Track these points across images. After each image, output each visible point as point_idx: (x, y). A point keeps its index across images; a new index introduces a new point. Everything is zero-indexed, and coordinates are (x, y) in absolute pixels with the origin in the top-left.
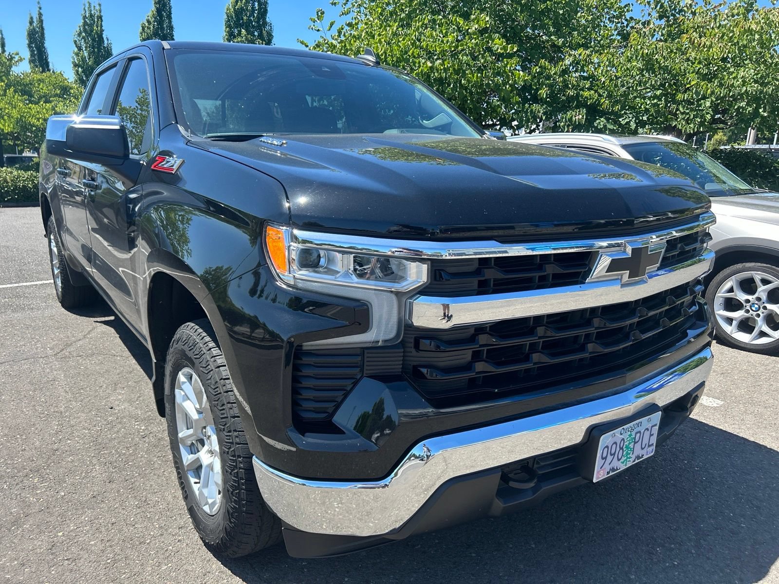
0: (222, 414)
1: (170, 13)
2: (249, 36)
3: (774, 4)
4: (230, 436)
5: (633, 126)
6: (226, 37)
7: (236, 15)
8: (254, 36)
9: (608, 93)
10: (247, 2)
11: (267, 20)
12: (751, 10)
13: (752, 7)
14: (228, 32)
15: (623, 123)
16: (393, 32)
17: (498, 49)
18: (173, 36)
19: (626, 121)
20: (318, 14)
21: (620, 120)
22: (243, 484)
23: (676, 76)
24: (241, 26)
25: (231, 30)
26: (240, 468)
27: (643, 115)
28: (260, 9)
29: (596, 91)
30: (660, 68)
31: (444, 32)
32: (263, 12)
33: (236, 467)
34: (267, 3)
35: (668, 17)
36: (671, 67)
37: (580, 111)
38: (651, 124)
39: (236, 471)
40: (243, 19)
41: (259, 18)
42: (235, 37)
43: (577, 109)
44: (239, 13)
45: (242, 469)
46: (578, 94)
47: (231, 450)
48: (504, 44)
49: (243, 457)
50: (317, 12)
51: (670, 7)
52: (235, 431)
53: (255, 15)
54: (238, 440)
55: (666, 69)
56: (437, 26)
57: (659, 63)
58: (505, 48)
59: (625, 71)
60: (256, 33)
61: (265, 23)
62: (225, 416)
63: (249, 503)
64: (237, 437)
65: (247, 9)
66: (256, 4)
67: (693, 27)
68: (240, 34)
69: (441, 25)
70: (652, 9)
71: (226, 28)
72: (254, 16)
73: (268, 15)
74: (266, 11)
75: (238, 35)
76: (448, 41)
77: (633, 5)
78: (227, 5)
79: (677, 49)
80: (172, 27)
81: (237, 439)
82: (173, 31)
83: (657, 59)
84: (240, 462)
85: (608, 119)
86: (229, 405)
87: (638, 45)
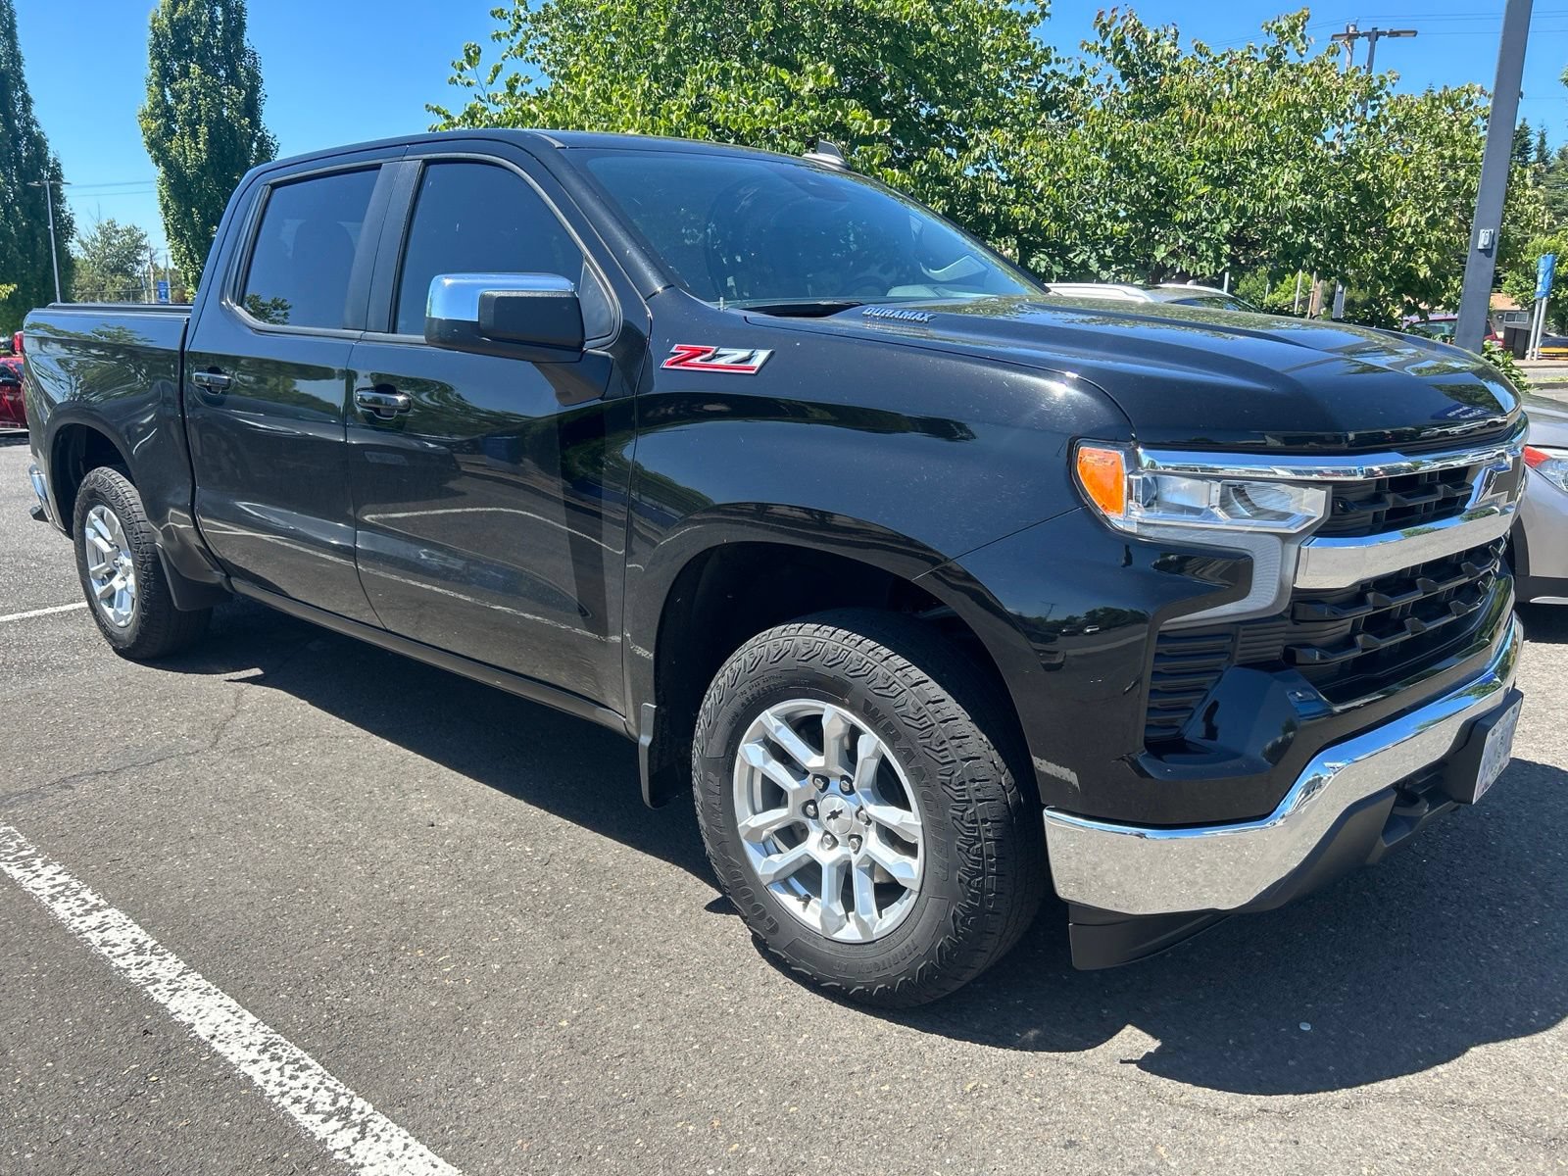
0: (942, 758)
1: (13, 26)
2: (208, 78)
3: (1301, 56)
4: (964, 790)
5: (1094, 266)
6: (155, 79)
7: (175, 33)
8: (219, 78)
9: (1055, 210)
10: (198, 5)
11: (246, 44)
12: (1279, 67)
13: (1279, 61)
14: (158, 68)
15: (1077, 261)
16: (643, 91)
17: (860, 127)
18: (22, 75)
19: (1081, 257)
20: (468, 55)
21: (1071, 255)
22: (992, 865)
23: (1167, 180)
24: (189, 54)
25: (164, 64)
26: (987, 840)
27: (1104, 248)
28: (227, 21)
29: (1032, 205)
30: (1141, 166)
31: (750, 93)
32: (235, 28)
33: (978, 839)
34: (243, 9)
35: (1136, 76)
36: (1160, 165)
37: (1006, 241)
38: (1118, 262)
39: (978, 846)
40: (190, 41)
41: (225, 40)
42: (174, 79)
43: (1000, 238)
44: (181, 29)
45: (991, 840)
46: (998, 211)
47: (969, 812)
48: (869, 118)
49: (992, 822)
50: (467, 51)
51: (1142, 59)
52: (973, 781)
53: (219, 34)
54: (980, 795)
55: (1151, 169)
56: (732, 82)
57: (1138, 158)
58: (870, 127)
59: (1082, 170)
60: (222, 73)
61: (241, 51)
62: (950, 759)
63: (998, 897)
64: (978, 790)
65: (199, 21)
66: (219, 10)
67: (1187, 96)
68: (185, 73)
69: (740, 80)
70: (1109, 61)
71: (153, 59)
72: (215, 36)
73: (247, 35)
74: (241, 26)
75: (181, 76)
76: (764, 112)
77: (1055, 50)
78: (153, 11)
79: (1163, 134)
80: (19, 56)
81: (977, 793)
82: (20, 64)
83: (1135, 151)
84: (989, 830)
85: (1051, 257)
86: (955, 742)
87: (1103, 125)
